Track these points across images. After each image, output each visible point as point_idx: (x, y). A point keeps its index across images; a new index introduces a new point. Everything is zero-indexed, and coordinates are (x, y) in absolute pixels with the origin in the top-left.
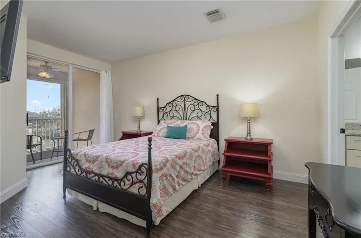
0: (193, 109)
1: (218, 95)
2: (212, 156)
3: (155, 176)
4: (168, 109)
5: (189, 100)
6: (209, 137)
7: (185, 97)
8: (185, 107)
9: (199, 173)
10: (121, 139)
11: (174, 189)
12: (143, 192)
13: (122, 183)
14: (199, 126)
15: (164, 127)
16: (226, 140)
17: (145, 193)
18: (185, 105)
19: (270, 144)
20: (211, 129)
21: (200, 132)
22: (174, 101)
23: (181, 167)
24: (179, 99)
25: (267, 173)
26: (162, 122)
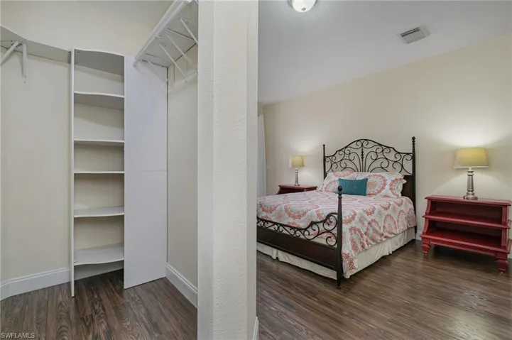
0: (374, 158)
1: (414, 138)
2: (406, 218)
3: (345, 227)
4: (338, 158)
5: (368, 146)
6: (400, 195)
7: (362, 142)
8: (362, 155)
9: (390, 236)
10: (280, 193)
11: (363, 247)
12: (332, 242)
13: (306, 233)
14: (385, 181)
15: (334, 181)
16: (428, 199)
17: (334, 243)
18: (362, 152)
19: (506, 206)
20: (404, 185)
21: (387, 187)
22: (346, 147)
23: (369, 223)
24: (354, 145)
25: (500, 246)
26: (330, 174)
